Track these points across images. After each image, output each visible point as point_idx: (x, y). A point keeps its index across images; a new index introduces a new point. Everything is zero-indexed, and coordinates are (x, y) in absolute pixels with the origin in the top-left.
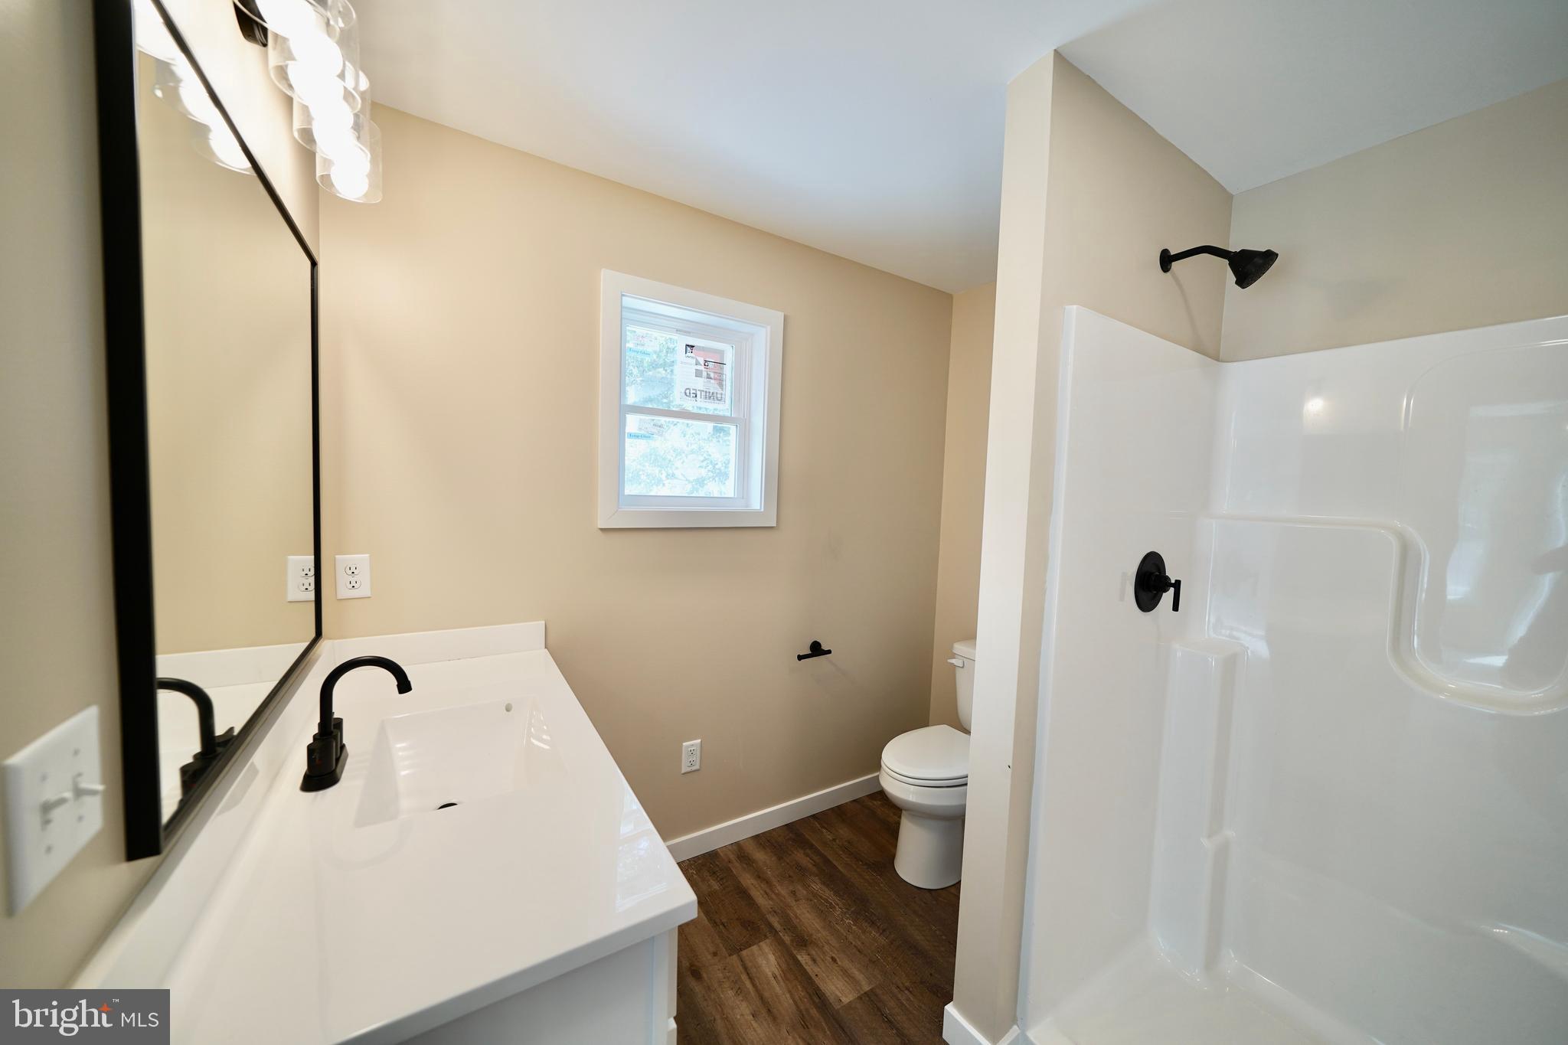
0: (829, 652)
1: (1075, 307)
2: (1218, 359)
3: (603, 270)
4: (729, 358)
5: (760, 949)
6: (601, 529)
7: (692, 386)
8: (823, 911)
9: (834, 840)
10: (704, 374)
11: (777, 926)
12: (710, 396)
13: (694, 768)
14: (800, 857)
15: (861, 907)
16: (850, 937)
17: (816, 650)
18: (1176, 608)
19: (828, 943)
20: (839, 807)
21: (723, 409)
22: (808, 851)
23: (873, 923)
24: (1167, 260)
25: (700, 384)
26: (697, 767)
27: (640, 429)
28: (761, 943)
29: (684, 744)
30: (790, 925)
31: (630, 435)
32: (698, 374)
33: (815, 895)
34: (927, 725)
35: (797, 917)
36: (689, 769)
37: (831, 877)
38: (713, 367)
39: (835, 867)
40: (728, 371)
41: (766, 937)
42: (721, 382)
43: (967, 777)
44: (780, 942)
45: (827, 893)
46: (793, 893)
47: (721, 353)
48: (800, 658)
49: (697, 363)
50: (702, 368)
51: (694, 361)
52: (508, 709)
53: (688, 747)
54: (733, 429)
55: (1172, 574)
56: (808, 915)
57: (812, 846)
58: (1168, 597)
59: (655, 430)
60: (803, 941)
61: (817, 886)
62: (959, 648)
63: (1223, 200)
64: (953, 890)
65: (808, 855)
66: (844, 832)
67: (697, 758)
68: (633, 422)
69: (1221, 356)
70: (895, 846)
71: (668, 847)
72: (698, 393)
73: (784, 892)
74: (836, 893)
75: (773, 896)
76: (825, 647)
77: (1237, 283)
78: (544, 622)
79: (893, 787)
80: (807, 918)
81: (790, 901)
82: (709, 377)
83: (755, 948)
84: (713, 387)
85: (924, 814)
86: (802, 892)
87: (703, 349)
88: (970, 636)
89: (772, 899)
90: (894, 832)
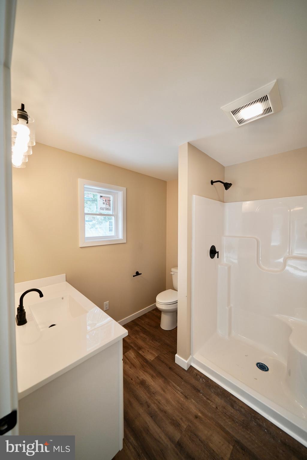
0: (141, 274)
1: (194, 195)
2: (224, 202)
3: (79, 179)
4: (112, 199)
5: (129, 352)
6: (81, 247)
7: (102, 207)
8: (144, 340)
9: (145, 323)
10: (105, 203)
11: (133, 346)
12: (107, 209)
13: (107, 309)
14: (137, 328)
15: (153, 338)
16: (151, 345)
17: (138, 274)
18: (218, 257)
19: (146, 347)
20: (145, 314)
21: (110, 212)
22: (138, 326)
23: (157, 341)
24: (212, 182)
25: (104, 206)
26: (108, 309)
27: (89, 219)
28: (130, 351)
29: (105, 303)
30: (136, 345)
31: (86, 221)
32: (104, 203)
33: (141, 337)
34: (165, 290)
35: (138, 343)
36: (106, 310)
37: (145, 331)
38: (108, 202)
39: (146, 329)
40: (111, 202)
41: (130, 349)
42: (110, 205)
43: (177, 301)
44: (134, 349)
45: (144, 336)
46: (136, 337)
47: (109, 198)
48: (134, 276)
49: (103, 201)
50: (105, 202)
51: (102, 200)
52: (63, 299)
53: (105, 304)
54: (113, 217)
55: (217, 250)
56: (140, 342)
57: (139, 325)
58: (216, 255)
59: (93, 219)
60: (140, 348)
61: (142, 335)
62: (173, 270)
63: (222, 168)
64: (175, 330)
65: (138, 327)
66: (147, 320)
67: (108, 306)
68: (87, 218)
69: (225, 201)
70: (160, 322)
71: (118, 323)
72: (104, 208)
73: (133, 338)
74: (147, 335)
75: (131, 339)
76: (140, 273)
77: (225, 189)
78: (65, 274)
79: (160, 306)
80: (140, 343)
81: (135, 339)
82: (106, 204)
83: (128, 352)
84: (108, 207)
85: (166, 312)
86: (138, 336)
87: (105, 197)
88: (176, 266)
89: (130, 340)
90: (160, 318)
